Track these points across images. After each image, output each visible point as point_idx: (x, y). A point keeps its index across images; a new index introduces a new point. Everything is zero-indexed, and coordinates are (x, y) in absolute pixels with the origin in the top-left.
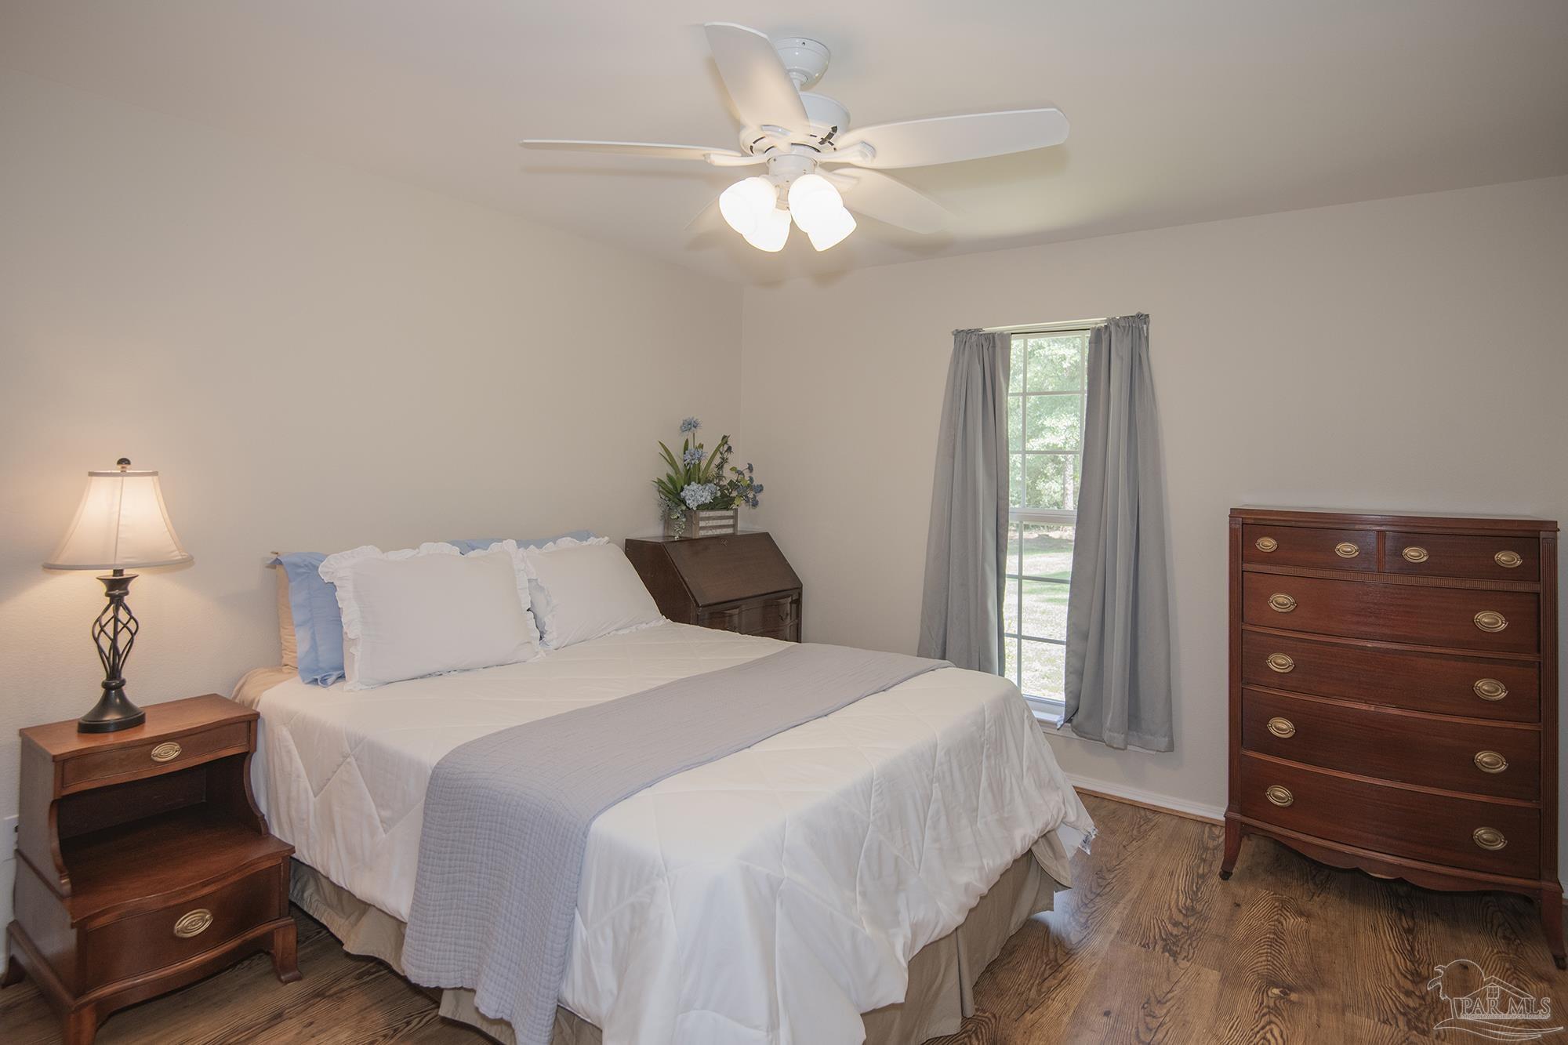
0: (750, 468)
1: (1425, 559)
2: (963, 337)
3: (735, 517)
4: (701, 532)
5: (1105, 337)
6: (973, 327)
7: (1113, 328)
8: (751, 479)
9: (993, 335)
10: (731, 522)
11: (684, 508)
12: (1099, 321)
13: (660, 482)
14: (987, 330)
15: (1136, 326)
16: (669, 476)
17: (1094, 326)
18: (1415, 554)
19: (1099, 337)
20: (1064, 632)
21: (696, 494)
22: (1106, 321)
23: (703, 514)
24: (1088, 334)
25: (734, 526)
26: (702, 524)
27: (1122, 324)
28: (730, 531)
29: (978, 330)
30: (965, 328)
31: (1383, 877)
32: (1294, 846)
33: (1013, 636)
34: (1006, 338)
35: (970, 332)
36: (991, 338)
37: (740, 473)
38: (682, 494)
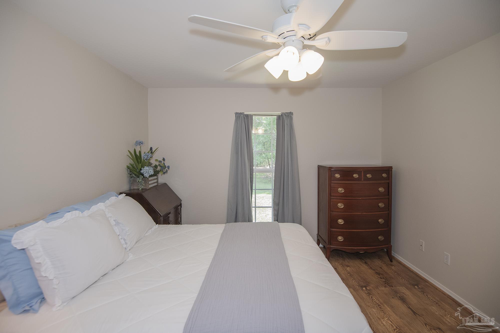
0: (164, 159)
1: (371, 177)
2: (238, 115)
3: (157, 179)
4: (150, 186)
5: (281, 118)
6: (242, 112)
7: (284, 116)
8: (164, 164)
9: (248, 115)
10: (156, 181)
11: (142, 177)
12: (279, 113)
13: (128, 167)
14: (245, 113)
15: (289, 115)
16: (131, 164)
17: (278, 115)
18: (369, 176)
19: (279, 118)
20: (271, 204)
21: (147, 171)
22: (281, 113)
23: (150, 179)
24: (276, 117)
25: (157, 182)
26: (150, 183)
27: (286, 115)
28: (156, 184)
29: (244, 113)
30: (239, 112)
31: (363, 252)
32: (343, 250)
33: (254, 207)
34: (251, 116)
35: (241, 113)
36: (247, 116)
37: (160, 162)
38: (142, 171)
